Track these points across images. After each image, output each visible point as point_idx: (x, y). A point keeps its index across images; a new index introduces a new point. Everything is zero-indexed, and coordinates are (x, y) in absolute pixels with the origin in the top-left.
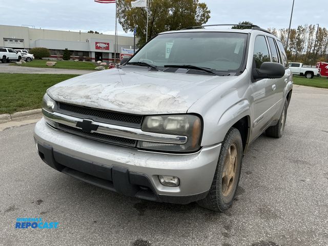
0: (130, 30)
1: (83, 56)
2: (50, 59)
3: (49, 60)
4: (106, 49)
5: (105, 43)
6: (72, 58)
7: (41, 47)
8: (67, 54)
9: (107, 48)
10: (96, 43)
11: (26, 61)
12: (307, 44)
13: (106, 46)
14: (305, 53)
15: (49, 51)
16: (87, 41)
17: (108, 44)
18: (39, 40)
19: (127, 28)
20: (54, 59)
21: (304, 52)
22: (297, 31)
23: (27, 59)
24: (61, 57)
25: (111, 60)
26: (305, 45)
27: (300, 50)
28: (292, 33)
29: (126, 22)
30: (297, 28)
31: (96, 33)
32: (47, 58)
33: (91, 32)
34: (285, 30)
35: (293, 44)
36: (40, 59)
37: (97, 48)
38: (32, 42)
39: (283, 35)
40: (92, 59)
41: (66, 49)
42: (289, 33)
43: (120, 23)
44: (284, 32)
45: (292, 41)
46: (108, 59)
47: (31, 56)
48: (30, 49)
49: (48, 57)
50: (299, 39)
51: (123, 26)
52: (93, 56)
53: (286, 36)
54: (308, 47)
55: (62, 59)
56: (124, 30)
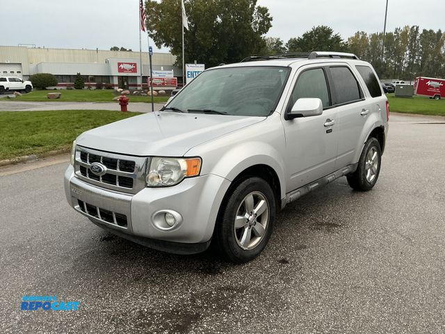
0: (164, 44)
1: (102, 82)
2: (57, 88)
3: (55, 89)
4: (132, 72)
5: (131, 64)
6: (86, 85)
7: (40, 72)
8: (79, 82)
9: (134, 70)
10: (119, 64)
12: (408, 52)
13: (132, 67)
14: (407, 65)
15: (55, 78)
16: (107, 62)
17: (135, 65)
18: (41, 63)
19: (160, 43)
20: (63, 88)
21: (404, 64)
22: (394, 34)
24: (72, 86)
25: (140, 86)
27: (399, 60)
28: (390, 36)
29: (159, 34)
30: (393, 31)
31: (123, 49)
32: (53, 88)
33: (115, 49)
34: (379, 34)
36: (44, 89)
37: (120, 70)
38: (32, 67)
40: (114, 85)
41: (79, 74)
42: (384, 38)
43: (151, 36)
44: (377, 37)
45: (387, 49)
46: (136, 85)
47: (29, 83)
48: (30, 76)
49: (54, 86)
51: (155, 40)
52: (116, 81)
54: (410, 56)
55: (73, 88)
56: (157, 44)
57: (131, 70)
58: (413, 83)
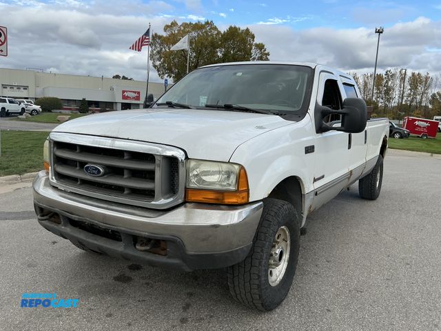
0: (166, 75)
1: (106, 107)
2: (62, 111)
3: (60, 112)
4: (136, 100)
5: (135, 92)
6: (90, 110)
7: (51, 96)
8: (85, 106)
9: (138, 98)
10: (124, 92)
11: (31, 114)
12: (397, 93)
13: (136, 95)
14: (396, 104)
15: (61, 101)
16: (112, 89)
17: (139, 93)
18: (48, 87)
19: (163, 73)
20: (67, 112)
21: (394, 103)
22: (384, 76)
23: (32, 112)
24: (77, 109)
26: (396, 94)
27: (389, 100)
28: (378, 79)
29: (162, 65)
30: (385, 73)
31: (124, 78)
32: (58, 111)
33: (117, 77)
34: (369, 75)
35: (380, 92)
36: (50, 111)
37: (124, 97)
38: (39, 90)
39: (367, 81)
41: (84, 99)
42: (374, 79)
43: (155, 66)
44: (368, 77)
45: (378, 89)
47: (38, 107)
48: (36, 99)
49: (60, 109)
50: (387, 86)
51: (158, 71)
52: (119, 106)
53: (371, 82)
54: (399, 97)
55: (78, 112)
56: (159, 75)
57: (134, 98)
58: (401, 122)
